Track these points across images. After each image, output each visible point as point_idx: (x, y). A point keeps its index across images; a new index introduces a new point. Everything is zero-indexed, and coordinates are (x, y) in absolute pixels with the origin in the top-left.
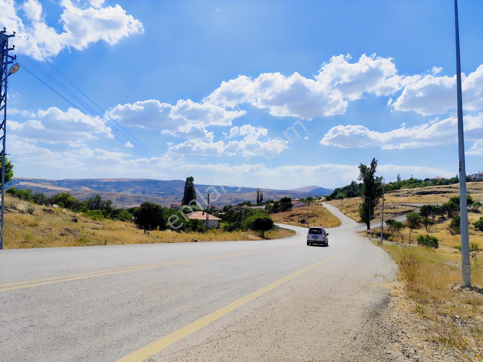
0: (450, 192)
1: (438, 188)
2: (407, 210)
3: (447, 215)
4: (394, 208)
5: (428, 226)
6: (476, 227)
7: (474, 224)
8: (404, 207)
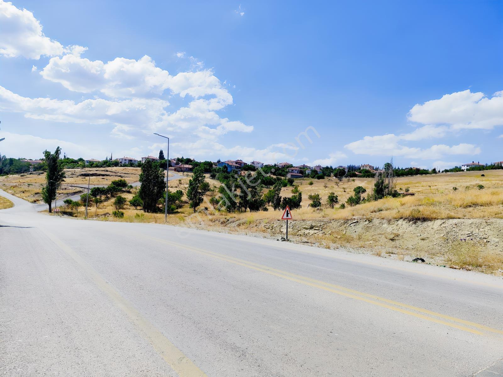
0: (107, 175)
1: (97, 171)
2: (78, 191)
3: (110, 195)
4: (65, 189)
5: (98, 204)
6: (131, 204)
7: (129, 202)
8: (74, 188)
